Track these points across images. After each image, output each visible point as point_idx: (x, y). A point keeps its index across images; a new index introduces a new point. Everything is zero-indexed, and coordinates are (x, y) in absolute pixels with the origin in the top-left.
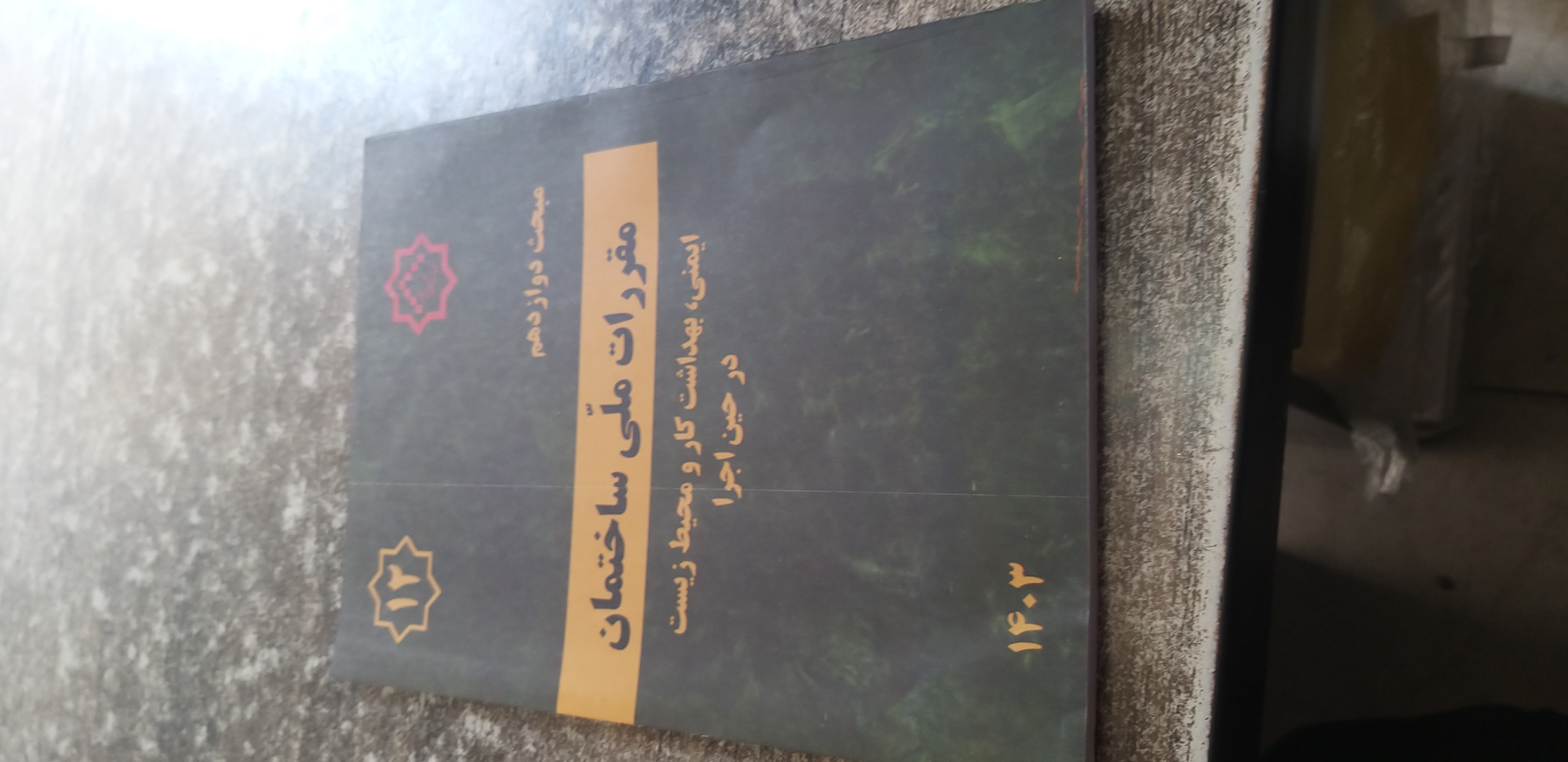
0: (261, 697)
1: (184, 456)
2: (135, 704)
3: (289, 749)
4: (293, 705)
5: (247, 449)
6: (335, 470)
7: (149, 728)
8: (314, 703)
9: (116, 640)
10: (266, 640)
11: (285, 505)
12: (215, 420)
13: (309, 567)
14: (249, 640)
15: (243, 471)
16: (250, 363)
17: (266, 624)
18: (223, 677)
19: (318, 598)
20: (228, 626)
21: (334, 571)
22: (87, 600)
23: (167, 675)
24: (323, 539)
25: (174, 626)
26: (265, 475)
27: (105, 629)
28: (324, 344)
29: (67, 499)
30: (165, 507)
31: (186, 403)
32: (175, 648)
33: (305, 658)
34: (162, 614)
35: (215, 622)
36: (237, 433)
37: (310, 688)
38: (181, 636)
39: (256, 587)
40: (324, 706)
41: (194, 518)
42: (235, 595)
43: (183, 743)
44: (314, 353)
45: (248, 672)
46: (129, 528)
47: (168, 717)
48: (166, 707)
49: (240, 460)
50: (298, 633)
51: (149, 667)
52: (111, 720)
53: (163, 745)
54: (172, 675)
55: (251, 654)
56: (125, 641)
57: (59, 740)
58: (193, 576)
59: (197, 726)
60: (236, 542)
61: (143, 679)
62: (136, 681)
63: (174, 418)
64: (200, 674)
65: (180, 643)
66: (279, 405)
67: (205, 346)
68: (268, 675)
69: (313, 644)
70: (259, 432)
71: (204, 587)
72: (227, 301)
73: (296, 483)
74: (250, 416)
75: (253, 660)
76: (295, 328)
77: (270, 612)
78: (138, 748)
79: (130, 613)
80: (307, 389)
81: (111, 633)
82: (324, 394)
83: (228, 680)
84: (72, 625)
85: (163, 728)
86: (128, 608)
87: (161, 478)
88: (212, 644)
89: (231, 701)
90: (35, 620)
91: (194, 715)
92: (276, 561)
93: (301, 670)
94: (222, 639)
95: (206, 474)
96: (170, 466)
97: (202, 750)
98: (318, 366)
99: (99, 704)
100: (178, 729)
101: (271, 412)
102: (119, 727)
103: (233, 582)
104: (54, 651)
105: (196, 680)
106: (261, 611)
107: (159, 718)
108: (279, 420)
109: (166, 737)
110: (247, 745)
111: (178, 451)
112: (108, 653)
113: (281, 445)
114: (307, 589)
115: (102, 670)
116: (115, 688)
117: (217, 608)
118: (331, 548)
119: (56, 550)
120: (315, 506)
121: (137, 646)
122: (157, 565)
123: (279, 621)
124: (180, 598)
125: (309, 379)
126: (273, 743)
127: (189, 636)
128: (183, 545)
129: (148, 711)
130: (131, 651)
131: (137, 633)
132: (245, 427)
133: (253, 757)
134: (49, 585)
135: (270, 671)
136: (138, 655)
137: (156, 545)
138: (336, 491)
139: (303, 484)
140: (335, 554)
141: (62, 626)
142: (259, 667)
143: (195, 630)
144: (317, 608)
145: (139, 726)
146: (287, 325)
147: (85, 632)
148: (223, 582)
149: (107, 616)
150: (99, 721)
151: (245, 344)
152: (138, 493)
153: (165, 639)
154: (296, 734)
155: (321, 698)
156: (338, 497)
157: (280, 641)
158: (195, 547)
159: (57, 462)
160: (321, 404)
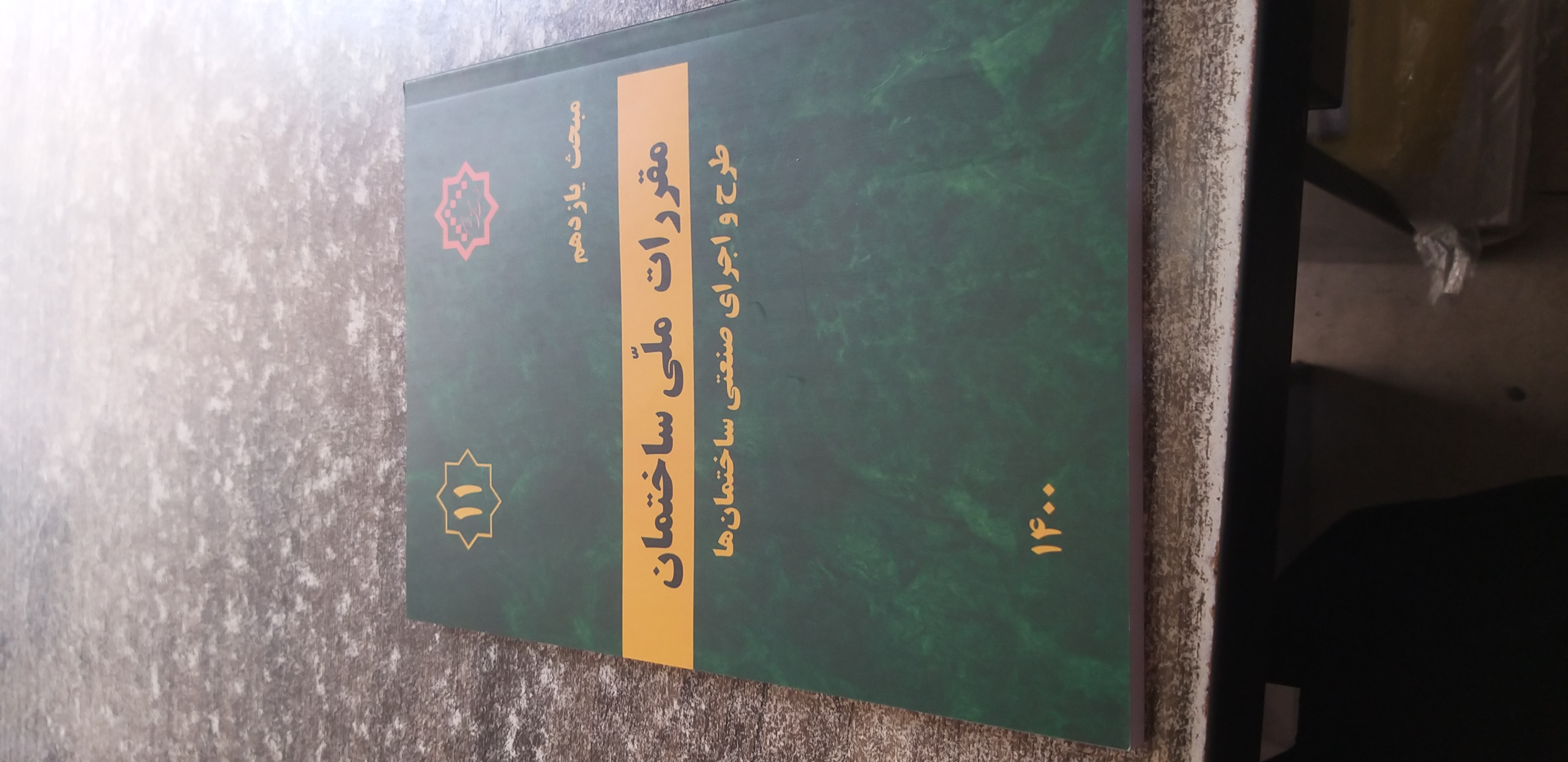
0: (338, 503)
1: (252, 286)
2: (224, 526)
3: (367, 548)
4: (368, 508)
5: (309, 271)
6: (391, 281)
7: (238, 546)
8: (387, 503)
9: (202, 468)
10: (339, 450)
11: (348, 320)
12: (277, 248)
13: (375, 376)
14: (324, 452)
15: (306, 292)
16: (305, 190)
17: (339, 435)
18: (303, 490)
19: (384, 404)
20: (303, 442)
21: (398, 377)
22: (173, 434)
23: (251, 494)
24: (385, 348)
25: (254, 448)
26: (327, 294)
27: (191, 459)
28: (373, 161)
29: (147, 341)
30: (238, 336)
31: (249, 235)
32: (257, 468)
33: (375, 462)
34: (242, 438)
35: (292, 440)
36: (298, 257)
37: (383, 490)
38: (261, 457)
39: (325, 403)
40: (397, 505)
41: (265, 344)
42: (308, 412)
43: (270, 556)
44: (364, 171)
45: (325, 483)
46: (206, 362)
47: (255, 534)
48: (253, 524)
49: (302, 283)
50: (369, 440)
51: (234, 489)
52: (202, 542)
53: (251, 559)
54: (255, 494)
55: (327, 465)
56: (210, 468)
57: (156, 568)
58: (267, 399)
59: (281, 539)
60: (305, 361)
61: (229, 501)
62: (223, 503)
63: (239, 251)
64: (281, 491)
65: (261, 463)
66: (334, 224)
67: (262, 178)
68: (344, 483)
69: (383, 448)
70: (319, 253)
71: (279, 408)
72: (280, 131)
73: (357, 299)
74: (309, 240)
75: (329, 470)
76: (344, 149)
77: (341, 424)
78: (230, 567)
79: (213, 441)
80: (360, 206)
81: (197, 462)
82: (376, 210)
83: (307, 492)
84: (160, 460)
85: (251, 545)
86: (211, 437)
87: (231, 309)
88: (291, 460)
89: (312, 511)
90: (126, 459)
91: (279, 529)
92: (343, 375)
93: (374, 474)
94: (299, 455)
95: (274, 301)
96: (238, 298)
97: (288, 560)
98: (368, 183)
99: (190, 530)
100: (265, 545)
101: (328, 234)
102: (210, 549)
103: (305, 400)
104: (147, 486)
105: (278, 496)
106: (333, 424)
107: (246, 536)
108: (336, 241)
109: (255, 552)
110: (329, 550)
111: (245, 282)
112: (195, 481)
113: (340, 262)
114: (374, 397)
115: (191, 497)
116: (205, 514)
117: (292, 426)
118: (394, 356)
119: (140, 391)
120: (375, 319)
121: (221, 472)
122: (234, 393)
123: (349, 431)
124: (257, 421)
125: (361, 196)
126: (353, 545)
127: (268, 456)
128: (256, 372)
129: (236, 532)
130: (217, 476)
131: (220, 459)
132: (305, 251)
133: (335, 561)
134: (136, 425)
135: (345, 479)
136: (223, 480)
137: (232, 374)
138: (394, 301)
139: (363, 298)
140: (396, 361)
141: (151, 462)
142: (334, 476)
143: (273, 450)
144: (384, 414)
145: (228, 547)
146: (337, 147)
147: (173, 464)
148: (296, 400)
149: (193, 447)
150: (192, 546)
151: (299, 171)
152: (212, 327)
153: (247, 462)
154: (373, 534)
155: (394, 498)
156: (396, 307)
157: (352, 449)
158: (268, 371)
159: (135, 307)
160: (374, 219)
